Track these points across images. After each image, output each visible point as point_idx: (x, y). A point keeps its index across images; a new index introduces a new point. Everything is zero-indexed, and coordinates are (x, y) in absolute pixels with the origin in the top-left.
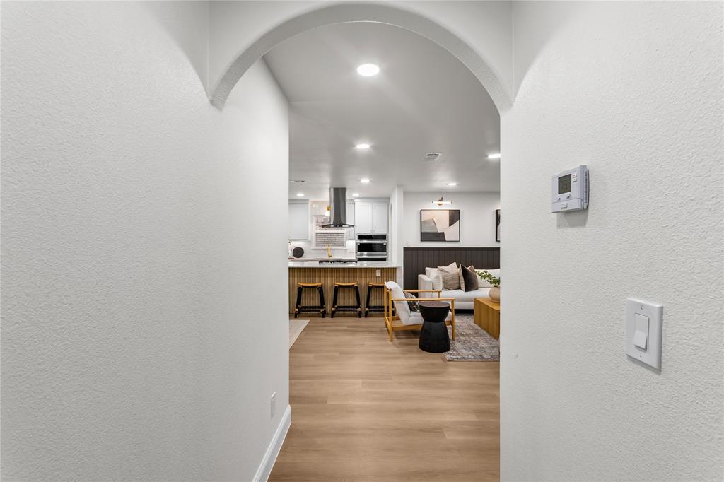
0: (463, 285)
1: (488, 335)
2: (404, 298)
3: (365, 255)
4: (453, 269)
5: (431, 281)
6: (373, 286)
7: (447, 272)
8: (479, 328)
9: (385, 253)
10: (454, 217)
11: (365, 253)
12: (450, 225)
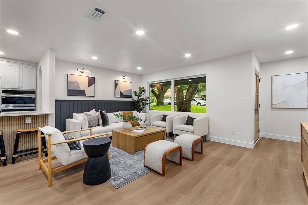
0: (101, 123)
1: (126, 153)
2: (64, 140)
3: (11, 106)
4: (94, 113)
5: (80, 123)
6: (22, 132)
7: (91, 115)
8: (118, 149)
9: (33, 105)
10: (92, 81)
11: (11, 105)
12: (89, 86)
